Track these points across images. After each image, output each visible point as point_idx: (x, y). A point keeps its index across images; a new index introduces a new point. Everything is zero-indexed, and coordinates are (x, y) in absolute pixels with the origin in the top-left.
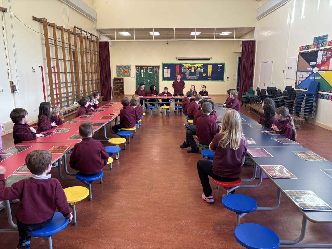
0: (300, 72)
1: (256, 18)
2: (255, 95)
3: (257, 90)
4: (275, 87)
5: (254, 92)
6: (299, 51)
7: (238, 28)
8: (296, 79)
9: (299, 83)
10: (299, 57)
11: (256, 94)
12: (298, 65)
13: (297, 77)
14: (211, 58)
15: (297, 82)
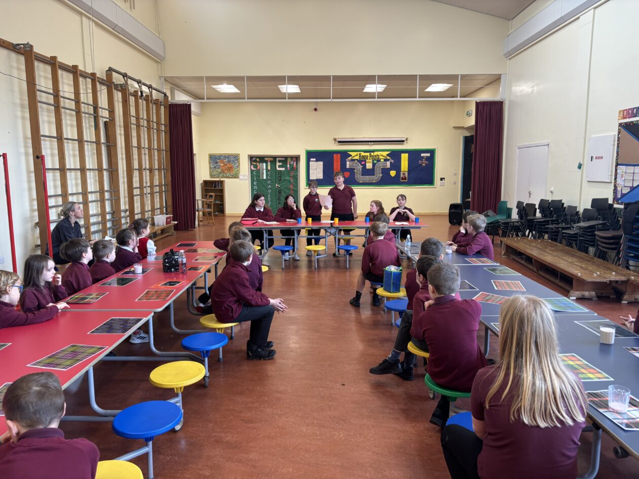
0: (624, 167)
1: (504, 55)
2: (512, 218)
3: (517, 208)
4: (561, 200)
5: (509, 211)
6: (619, 119)
7: (466, 75)
8: (615, 182)
9: (625, 191)
10: (619, 133)
11: (515, 216)
12: (618, 152)
13: (618, 179)
14: (407, 140)
15: (619, 189)
